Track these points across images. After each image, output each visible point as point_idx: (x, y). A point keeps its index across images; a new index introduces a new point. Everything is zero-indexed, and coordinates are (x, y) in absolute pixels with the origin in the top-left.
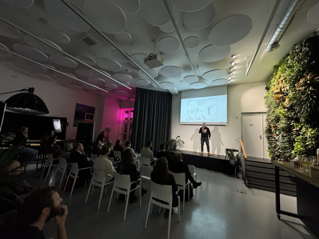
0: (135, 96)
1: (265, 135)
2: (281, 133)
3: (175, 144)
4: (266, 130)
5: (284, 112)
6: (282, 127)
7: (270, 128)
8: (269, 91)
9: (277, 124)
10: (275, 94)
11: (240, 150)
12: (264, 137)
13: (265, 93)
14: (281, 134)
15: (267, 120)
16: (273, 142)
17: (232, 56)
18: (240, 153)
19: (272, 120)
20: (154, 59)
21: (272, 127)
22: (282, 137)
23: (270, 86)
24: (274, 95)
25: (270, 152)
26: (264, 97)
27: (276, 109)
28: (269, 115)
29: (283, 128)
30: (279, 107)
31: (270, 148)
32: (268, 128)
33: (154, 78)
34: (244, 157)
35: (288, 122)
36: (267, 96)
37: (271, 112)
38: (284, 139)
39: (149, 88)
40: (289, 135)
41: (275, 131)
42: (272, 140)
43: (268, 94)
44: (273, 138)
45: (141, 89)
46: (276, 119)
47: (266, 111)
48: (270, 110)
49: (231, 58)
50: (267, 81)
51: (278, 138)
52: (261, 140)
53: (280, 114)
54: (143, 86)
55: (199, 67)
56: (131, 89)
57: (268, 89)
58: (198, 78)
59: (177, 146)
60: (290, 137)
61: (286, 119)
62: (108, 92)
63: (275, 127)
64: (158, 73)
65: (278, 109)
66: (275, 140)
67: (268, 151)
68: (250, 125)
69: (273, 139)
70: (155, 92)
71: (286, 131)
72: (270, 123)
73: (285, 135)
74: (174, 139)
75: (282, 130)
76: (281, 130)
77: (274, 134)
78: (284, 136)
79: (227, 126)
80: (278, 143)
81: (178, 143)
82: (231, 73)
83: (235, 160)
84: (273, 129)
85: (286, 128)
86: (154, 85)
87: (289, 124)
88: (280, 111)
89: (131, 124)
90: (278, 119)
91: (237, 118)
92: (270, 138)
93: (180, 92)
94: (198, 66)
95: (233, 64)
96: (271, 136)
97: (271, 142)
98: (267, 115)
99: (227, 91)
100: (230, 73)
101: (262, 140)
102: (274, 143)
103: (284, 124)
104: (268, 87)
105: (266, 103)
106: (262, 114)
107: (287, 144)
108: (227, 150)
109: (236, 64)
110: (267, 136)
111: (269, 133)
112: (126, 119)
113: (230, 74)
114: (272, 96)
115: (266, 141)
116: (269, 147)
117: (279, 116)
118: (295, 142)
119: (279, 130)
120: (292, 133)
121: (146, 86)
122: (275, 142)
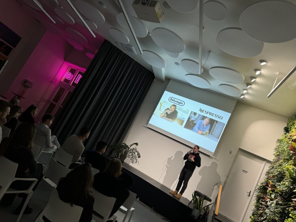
0: (96, 51)
1: (256, 193)
2: (277, 198)
3: (126, 153)
4: (261, 186)
5: (292, 171)
6: (281, 190)
7: (266, 186)
8: (288, 134)
9: (277, 183)
10: (292, 141)
11: (213, 201)
12: (254, 196)
13: (281, 134)
14: (277, 200)
15: (268, 173)
16: (261, 207)
17: (262, 61)
18: (212, 205)
19: (274, 176)
20: (150, 6)
21: (270, 185)
22: (276, 204)
23: (291, 128)
24: (290, 142)
25: (252, 219)
26: (278, 140)
27: (285, 162)
28: (273, 167)
29: (282, 192)
30: (290, 161)
31: (255, 214)
32: (264, 185)
33: (138, 38)
34: (214, 211)
35: (292, 185)
36: (282, 140)
37: (277, 164)
38: (277, 208)
39: (125, 50)
40: (285, 205)
41: (271, 192)
42: (261, 204)
43: (284, 138)
44: (264, 201)
45: (112, 45)
46: (280, 176)
47: (272, 161)
48: (278, 161)
49: (259, 63)
50: (290, 120)
51: (270, 204)
52: (248, 199)
53: (287, 170)
54: (116, 42)
55: (211, 54)
56: (95, 36)
57: (287, 130)
58: (202, 70)
59: (127, 158)
60: (285, 208)
61: (290, 181)
62: (55, 22)
63: (274, 186)
64: (149, 33)
65: (287, 164)
66: (265, 205)
67: (251, 217)
68: (244, 171)
69: (263, 203)
70: (131, 60)
71: (284, 198)
72: (270, 179)
73: (280, 202)
74: (127, 145)
75: (280, 194)
76: (278, 194)
77: (268, 196)
78: (279, 204)
79: (212, 158)
80: (268, 211)
81: (131, 154)
82: (250, 85)
83: (200, 212)
84: (270, 189)
85: (286, 193)
86: (134, 49)
87: (292, 190)
88: (289, 167)
89: (70, 92)
90: (281, 177)
91: (230, 153)
92: (261, 199)
93: (168, 79)
94: (210, 52)
95: (258, 73)
96: (263, 198)
97: (259, 206)
98: (270, 167)
99: (233, 108)
100: (248, 84)
101: (250, 198)
102: (262, 209)
103: (286, 187)
104: (288, 128)
105: (276, 149)
106: (265, 162)
107: (277, 217)
108: (196, 193)
109: (260, 75)
110: (257, 196)
111: (262, 192)
112: (66, 81)
113: (247, 86)
114: (288, 143)
115: (254, 201)
116: (253, 213)
117: (285, 173)
118: (289, 217)
119: (276, 192)
120: (291, 203)
121: (121, 44)
122: (264, 208)
